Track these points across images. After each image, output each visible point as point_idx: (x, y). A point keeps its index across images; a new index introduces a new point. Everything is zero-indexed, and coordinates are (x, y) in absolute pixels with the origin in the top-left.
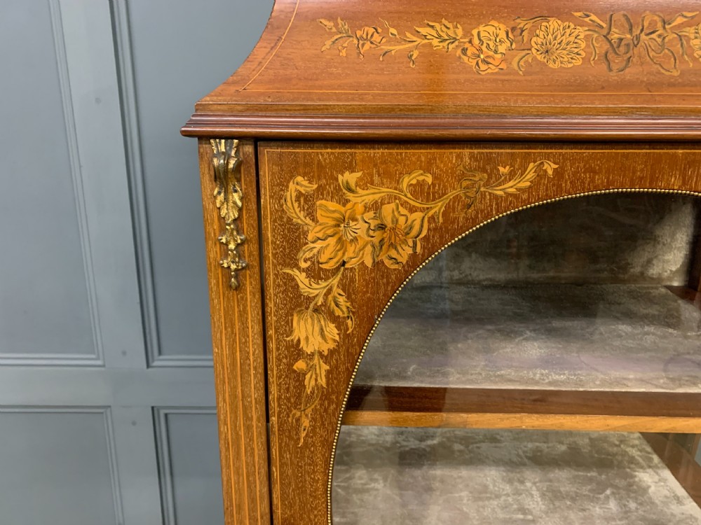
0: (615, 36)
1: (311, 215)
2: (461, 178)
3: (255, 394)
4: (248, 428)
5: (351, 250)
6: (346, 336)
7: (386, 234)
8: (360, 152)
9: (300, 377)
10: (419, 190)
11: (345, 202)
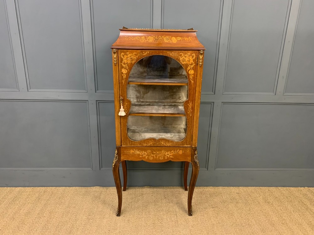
0: (156, 38)
1: (124, 57)
2: (139, 53)
3: (118, 78)
4: (117, 83)
5: (128, 61)
6: (128, 71)
7: (132, 59)
8: (129, 50)
9: (123, 76)
10: (135, 54)
11: (127, 56)
